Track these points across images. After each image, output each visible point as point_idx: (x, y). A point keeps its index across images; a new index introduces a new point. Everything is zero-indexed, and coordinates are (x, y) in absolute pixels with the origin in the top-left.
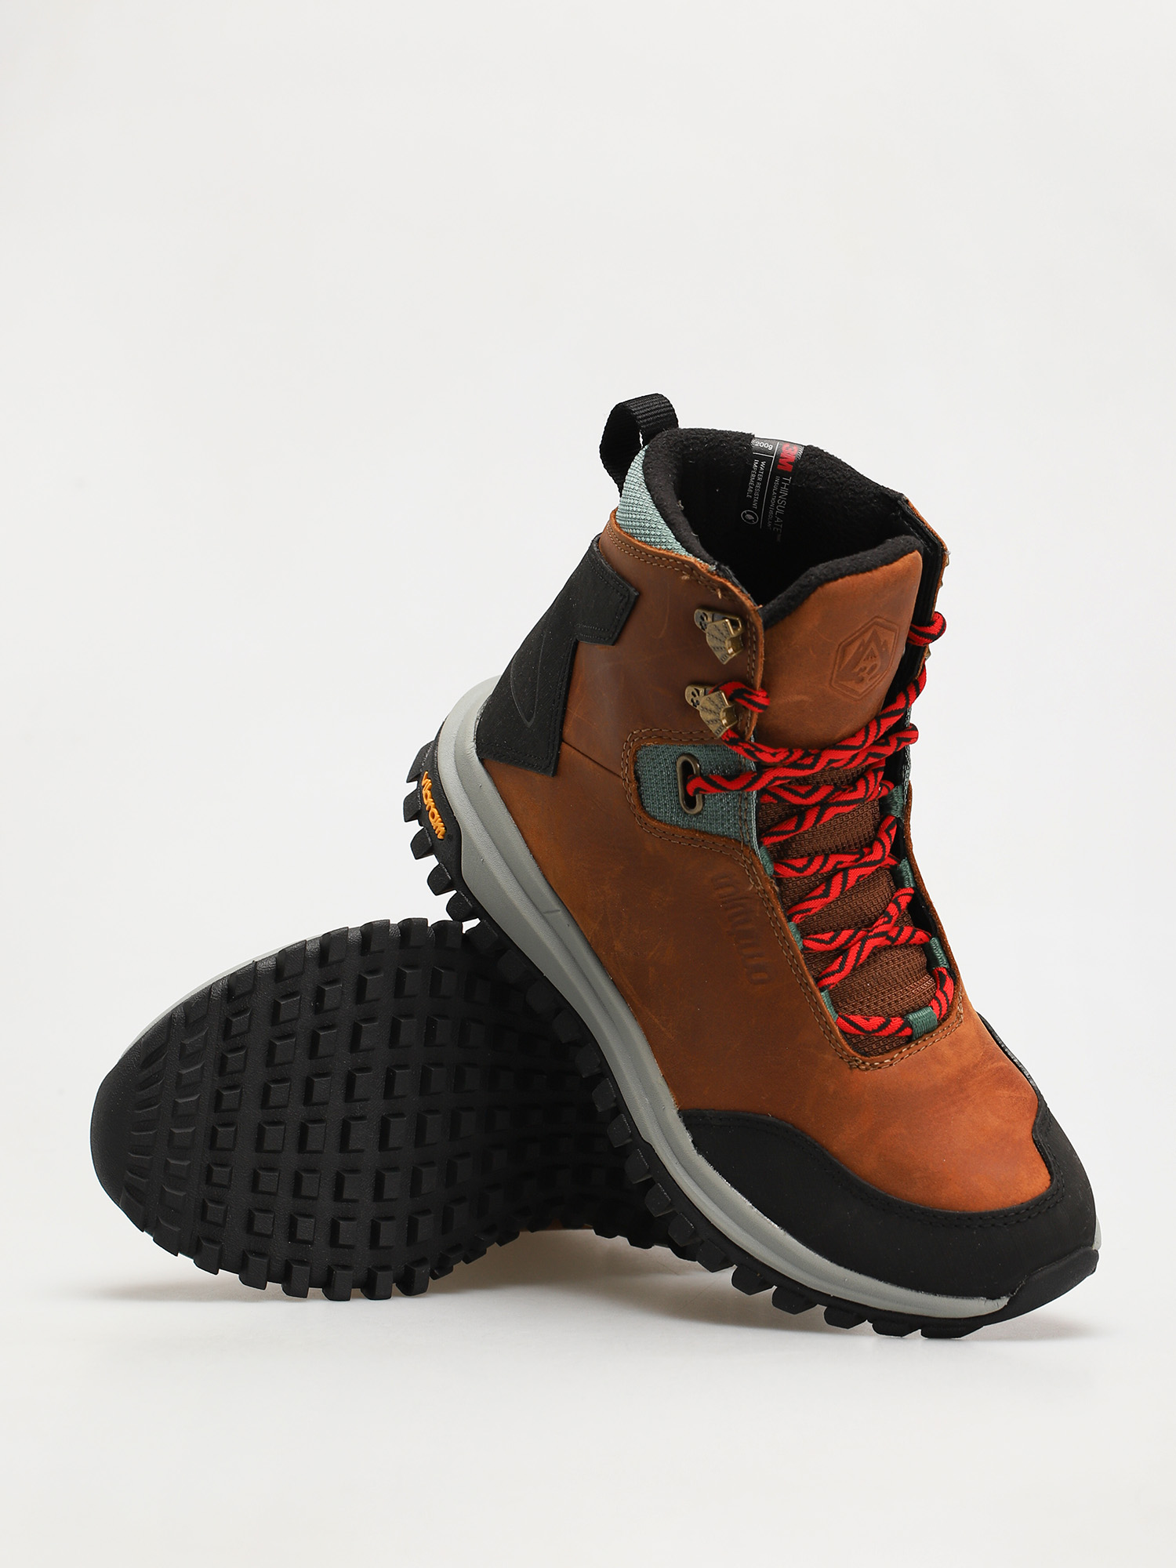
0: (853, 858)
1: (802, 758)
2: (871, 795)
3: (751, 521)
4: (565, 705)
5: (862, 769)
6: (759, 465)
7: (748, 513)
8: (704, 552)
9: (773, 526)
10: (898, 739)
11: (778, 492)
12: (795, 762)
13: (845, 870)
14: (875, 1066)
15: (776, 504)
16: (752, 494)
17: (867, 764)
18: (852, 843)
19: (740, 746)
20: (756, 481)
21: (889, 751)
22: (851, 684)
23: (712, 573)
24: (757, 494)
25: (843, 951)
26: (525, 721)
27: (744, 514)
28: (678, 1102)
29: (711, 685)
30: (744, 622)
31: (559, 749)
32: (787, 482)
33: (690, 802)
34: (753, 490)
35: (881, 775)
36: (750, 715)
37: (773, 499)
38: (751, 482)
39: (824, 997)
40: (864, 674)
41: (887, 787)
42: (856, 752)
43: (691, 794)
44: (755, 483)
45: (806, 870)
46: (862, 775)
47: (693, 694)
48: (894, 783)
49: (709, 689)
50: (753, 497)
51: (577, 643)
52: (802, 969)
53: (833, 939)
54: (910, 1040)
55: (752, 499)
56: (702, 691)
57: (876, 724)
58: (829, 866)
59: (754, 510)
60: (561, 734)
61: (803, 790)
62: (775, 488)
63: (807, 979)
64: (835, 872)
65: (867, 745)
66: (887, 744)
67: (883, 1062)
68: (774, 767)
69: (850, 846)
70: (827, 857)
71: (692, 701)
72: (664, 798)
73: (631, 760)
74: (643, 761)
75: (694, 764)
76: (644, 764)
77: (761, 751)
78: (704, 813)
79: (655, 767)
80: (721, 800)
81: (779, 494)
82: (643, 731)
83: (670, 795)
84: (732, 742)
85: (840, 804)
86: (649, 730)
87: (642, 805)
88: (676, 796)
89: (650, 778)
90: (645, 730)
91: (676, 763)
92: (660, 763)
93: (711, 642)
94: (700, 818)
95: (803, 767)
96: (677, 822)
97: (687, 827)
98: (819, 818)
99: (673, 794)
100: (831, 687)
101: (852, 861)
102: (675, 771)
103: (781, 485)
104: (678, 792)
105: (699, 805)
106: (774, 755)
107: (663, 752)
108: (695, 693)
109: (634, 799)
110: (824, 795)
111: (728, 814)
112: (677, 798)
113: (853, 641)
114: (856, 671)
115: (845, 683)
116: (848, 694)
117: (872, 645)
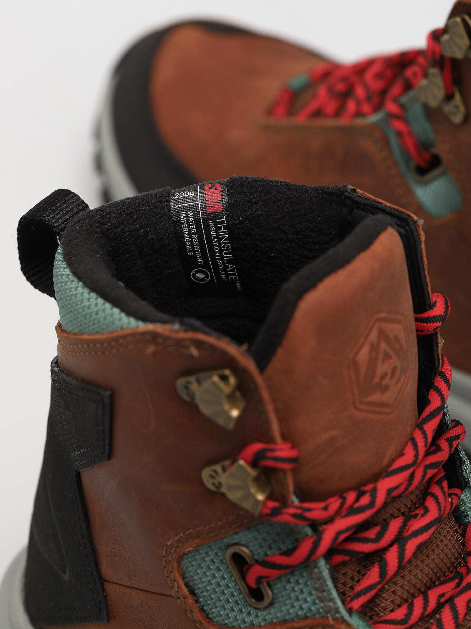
0: (452, 584)
1: (357, 500)
2: (445, 510)
3: (203, 279)
4: (92, 542)
5: (424, 486)
6: (187, 216)
7: (197, 272)
8: (160, 315)
9: (227, 275)
10: (447, 440)
11: (217, 237)
12: (351, 506)
13: (451, 600)
15: (221, 251)
16: (193, 250)
17: (427, 478)
18: (444, 569)
19: (285, 512)
20: (190, 234)
21: (442, 456)
22: (376, 397)
23: (177, 332)
24: (197, 248)
26: (62, 574)
27: (194, 275)
29: (225, 458)
30: (235, 372)
31: (103, 590)
32: (223, 222)
34: (192, 244)
35: (445, 484)
36: (282, 475)
37: (216, 247)
38: (187, 238)
40: (386, 381)
41: (456, 495)
42: (411, 470)
43: (253, 586)
44: (191, 237)
46: (425, 493)
47: (212, 476)
48: (460, 489)
49: (227, 463)
50: (195, 254)
51: (78, 475)
55: (195, 256)
56: (218, 468)
57: (420, 433)
58: (432, 604)
59: (201, 266)
60: (100, 574)
61: (372, 533)
62: (213, 234)
64: (440, 606)
65: (420, 457)
66: (439, 449)
68: (330, 520)
69: (444, 573)
70: (425, 594)
71: (214, 484)
72: (228, 601)
73: (177, 575)
74: (190, 572)
75: (244, 552)
76: (191, 574)
77: (309, 510)
78: (277, 601)
79: (205, 573)
80: (289, 581)
81: (219, 239)
82: (176, 539)
83: (233, 595)
84: (275, 512)
85: (416, 533)
86: (182, 534)
87: (208, 617)
88: (240, 594)
89: (205, 587)
90: (178, 537)
91: (225, 559)
92: (208, 566)
93: (206, 410)
94: (275, 608)
95: (362, 510)
96: (252, 622)
97: (264, 623)
98: (401, 557)
99: (235, 593)
100: (357, 409)
101: (453, 587)
102: (228, 568)
103: (217, 229)
104: (239, 589)
105: (267, 594)
106: (326, 508)
107: (207, 553)
108: (213, 474)
109: (198, 616)
110: (396, 530)
111: (302, 592)
112: (241, 595)
113: (360, 349)
114: (377, 380)
115: (370, 399)
116: (379, 409)
117: (383, 346)
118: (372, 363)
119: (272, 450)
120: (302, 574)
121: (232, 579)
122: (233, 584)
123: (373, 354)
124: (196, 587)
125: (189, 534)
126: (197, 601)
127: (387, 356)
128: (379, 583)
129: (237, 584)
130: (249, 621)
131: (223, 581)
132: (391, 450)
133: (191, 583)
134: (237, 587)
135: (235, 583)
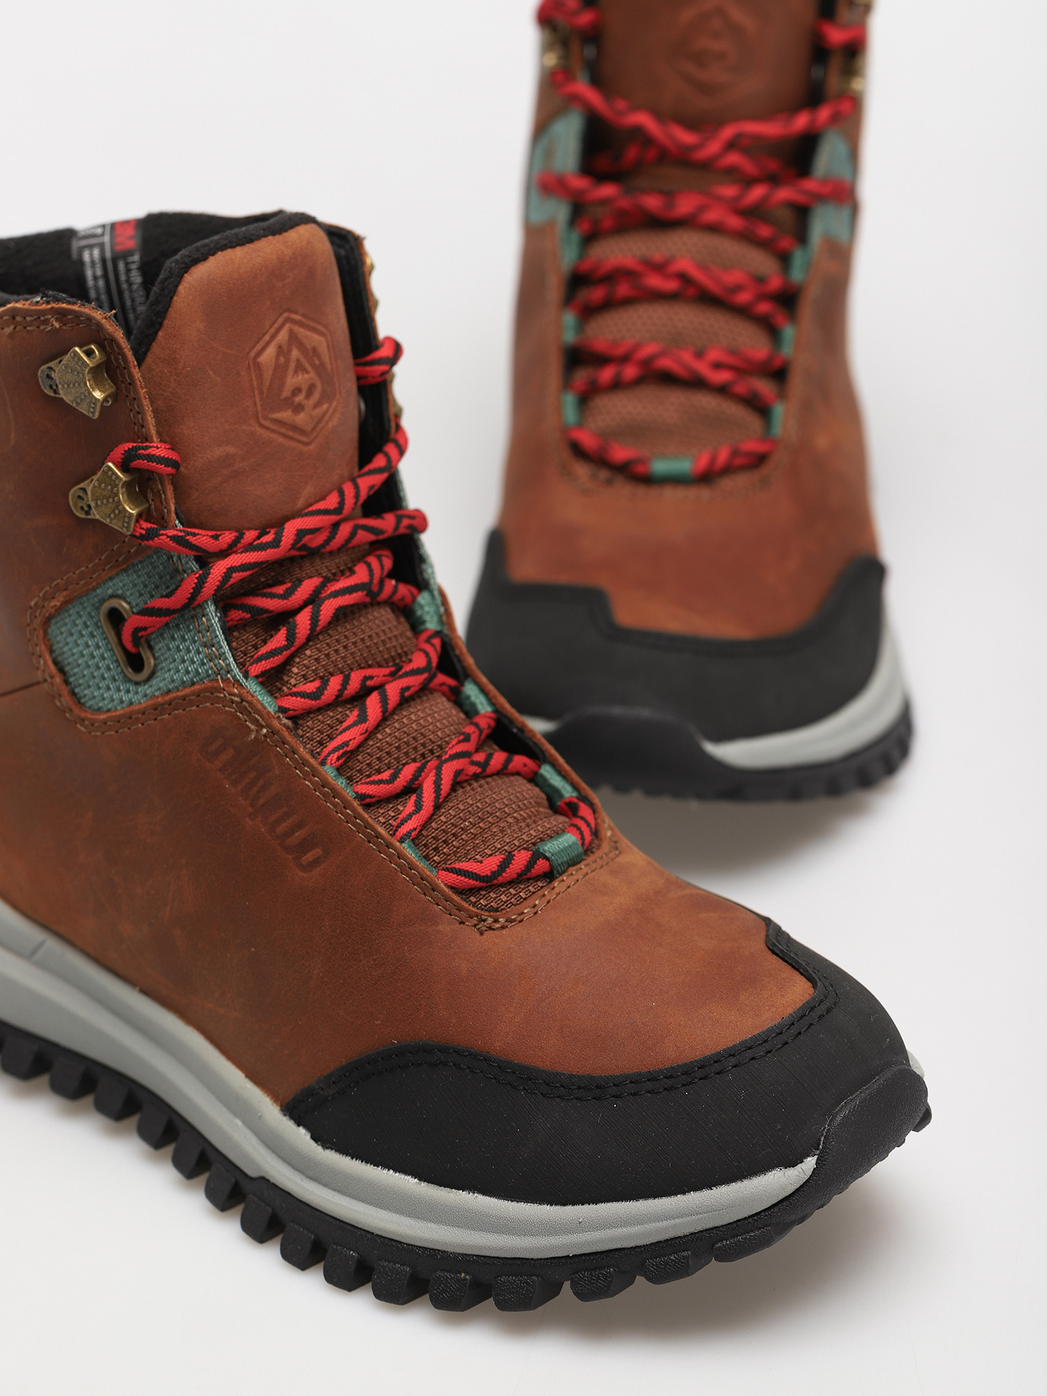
0: (386, 670)
1: (259, 536)
2: (381, 585)
11: (127, 281)
12: (251, 542)
13: (380, 686)
14: (512, 921)
18: (379, 656)
19: (163, 535)
20: (95, 278)
22: (286, 415)
23: (38, 304)
25: (411, 789)
28: (275, 1097)
30: (101, 347)
32: (135, 263)
33: (135, 662)
36: (160, 486)
37: (126, 294)
38: (90, 282)
39: (408, 849)
40: (299, 398)
43: (132, 648)
44: (96, 282)
45: (323, 694)
47: (80, 498)
52: (362, 819)
53: (394, 777)
54: (550, 876)
56: (88, 485)
57: (352, 485)
58: (354, 687)
61: (280, 590)
62: (123, 278)
63: (373, 829)
64: (365, 691)
65: (348, 511)
66: (378, 516)
67: (523, 913)
68: (224, 554)
70: (345, 674)
71: (82, 509)
72: (103, 678)
73: (43, 647)
74: (58, 642)
75: (123, 606)
76: (61, 645)
77: (194, 535)
78: (159, 668)
79: (76, 641)
80: (173, 638)
81: (130, 284)
82: (41, 595)
83: (109, 669)
84: (150, 535)
85: (336, 594)
86: (48, 588)
87: (79, 702)
88: (117, 667)
89: (76, 660)
90: (43, 592)
91: (100, 621)
92: (80, 632)
93: (66, 396)
94: (157, 677)
95: (263, 547)
96: (131, 700)
97: (145, 699)
98: (315, 619)
99: (112, 666)
100: (261, 426)
101: (386, 674)
102: (104, 633)
103: (128, 271)
104: (117, 661)
105: (149, 663)
106: (216, 537)
107: (78, 613)
108: (81, 494)
109: (66, 700)
110: (311, 588)
111: (189, 651)
112: (119, 668)
113: (264, 349)
114: (286, 393)
115: (277, 416)
116: (290, 433)
117: (295, 353)
118: (280, 370)
119: (147, 448)
120: (188, 627)
121: (108, 647)
122: (108, 653)
123: (282, 360)
124: (66, 662)
125: (55, 586)
126: (67, 682)
127: (300, 368)
128: (286, 648)
129: (119, 665)
130: (127, 700)
131: (97, 651)
132: (307, 492)
133: (60, 659)
134: (119, 669)
135: (111, 652)
